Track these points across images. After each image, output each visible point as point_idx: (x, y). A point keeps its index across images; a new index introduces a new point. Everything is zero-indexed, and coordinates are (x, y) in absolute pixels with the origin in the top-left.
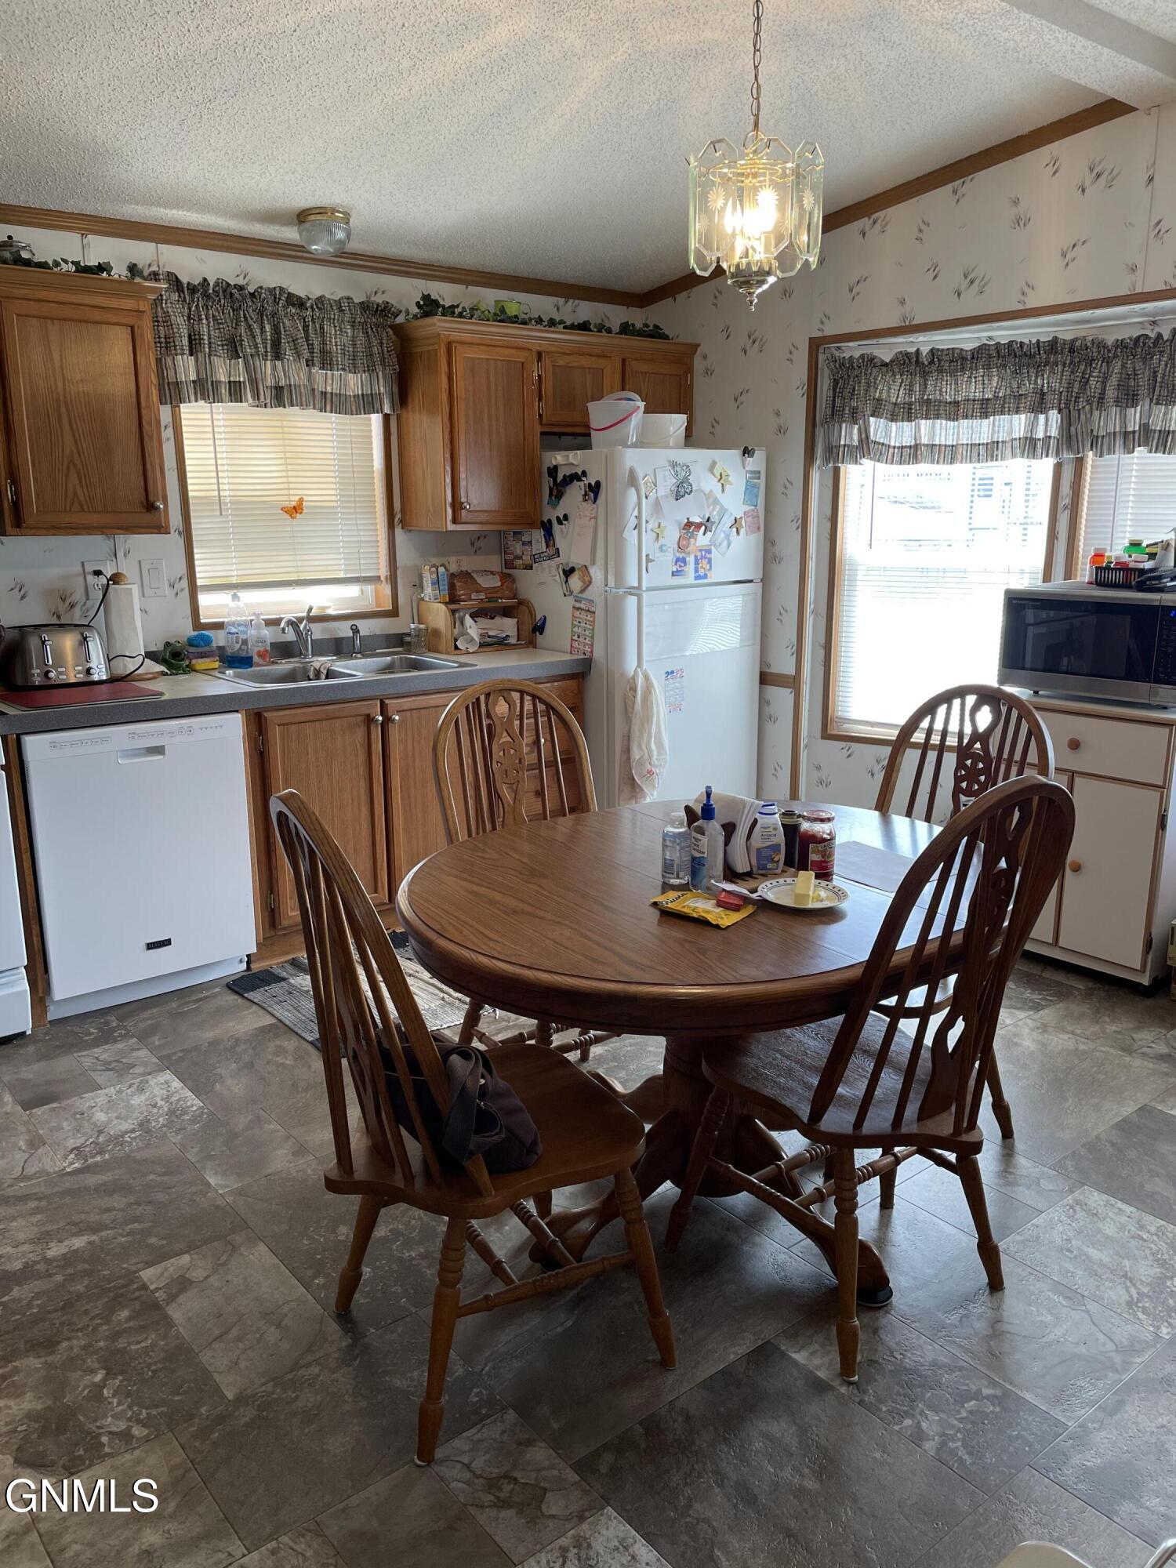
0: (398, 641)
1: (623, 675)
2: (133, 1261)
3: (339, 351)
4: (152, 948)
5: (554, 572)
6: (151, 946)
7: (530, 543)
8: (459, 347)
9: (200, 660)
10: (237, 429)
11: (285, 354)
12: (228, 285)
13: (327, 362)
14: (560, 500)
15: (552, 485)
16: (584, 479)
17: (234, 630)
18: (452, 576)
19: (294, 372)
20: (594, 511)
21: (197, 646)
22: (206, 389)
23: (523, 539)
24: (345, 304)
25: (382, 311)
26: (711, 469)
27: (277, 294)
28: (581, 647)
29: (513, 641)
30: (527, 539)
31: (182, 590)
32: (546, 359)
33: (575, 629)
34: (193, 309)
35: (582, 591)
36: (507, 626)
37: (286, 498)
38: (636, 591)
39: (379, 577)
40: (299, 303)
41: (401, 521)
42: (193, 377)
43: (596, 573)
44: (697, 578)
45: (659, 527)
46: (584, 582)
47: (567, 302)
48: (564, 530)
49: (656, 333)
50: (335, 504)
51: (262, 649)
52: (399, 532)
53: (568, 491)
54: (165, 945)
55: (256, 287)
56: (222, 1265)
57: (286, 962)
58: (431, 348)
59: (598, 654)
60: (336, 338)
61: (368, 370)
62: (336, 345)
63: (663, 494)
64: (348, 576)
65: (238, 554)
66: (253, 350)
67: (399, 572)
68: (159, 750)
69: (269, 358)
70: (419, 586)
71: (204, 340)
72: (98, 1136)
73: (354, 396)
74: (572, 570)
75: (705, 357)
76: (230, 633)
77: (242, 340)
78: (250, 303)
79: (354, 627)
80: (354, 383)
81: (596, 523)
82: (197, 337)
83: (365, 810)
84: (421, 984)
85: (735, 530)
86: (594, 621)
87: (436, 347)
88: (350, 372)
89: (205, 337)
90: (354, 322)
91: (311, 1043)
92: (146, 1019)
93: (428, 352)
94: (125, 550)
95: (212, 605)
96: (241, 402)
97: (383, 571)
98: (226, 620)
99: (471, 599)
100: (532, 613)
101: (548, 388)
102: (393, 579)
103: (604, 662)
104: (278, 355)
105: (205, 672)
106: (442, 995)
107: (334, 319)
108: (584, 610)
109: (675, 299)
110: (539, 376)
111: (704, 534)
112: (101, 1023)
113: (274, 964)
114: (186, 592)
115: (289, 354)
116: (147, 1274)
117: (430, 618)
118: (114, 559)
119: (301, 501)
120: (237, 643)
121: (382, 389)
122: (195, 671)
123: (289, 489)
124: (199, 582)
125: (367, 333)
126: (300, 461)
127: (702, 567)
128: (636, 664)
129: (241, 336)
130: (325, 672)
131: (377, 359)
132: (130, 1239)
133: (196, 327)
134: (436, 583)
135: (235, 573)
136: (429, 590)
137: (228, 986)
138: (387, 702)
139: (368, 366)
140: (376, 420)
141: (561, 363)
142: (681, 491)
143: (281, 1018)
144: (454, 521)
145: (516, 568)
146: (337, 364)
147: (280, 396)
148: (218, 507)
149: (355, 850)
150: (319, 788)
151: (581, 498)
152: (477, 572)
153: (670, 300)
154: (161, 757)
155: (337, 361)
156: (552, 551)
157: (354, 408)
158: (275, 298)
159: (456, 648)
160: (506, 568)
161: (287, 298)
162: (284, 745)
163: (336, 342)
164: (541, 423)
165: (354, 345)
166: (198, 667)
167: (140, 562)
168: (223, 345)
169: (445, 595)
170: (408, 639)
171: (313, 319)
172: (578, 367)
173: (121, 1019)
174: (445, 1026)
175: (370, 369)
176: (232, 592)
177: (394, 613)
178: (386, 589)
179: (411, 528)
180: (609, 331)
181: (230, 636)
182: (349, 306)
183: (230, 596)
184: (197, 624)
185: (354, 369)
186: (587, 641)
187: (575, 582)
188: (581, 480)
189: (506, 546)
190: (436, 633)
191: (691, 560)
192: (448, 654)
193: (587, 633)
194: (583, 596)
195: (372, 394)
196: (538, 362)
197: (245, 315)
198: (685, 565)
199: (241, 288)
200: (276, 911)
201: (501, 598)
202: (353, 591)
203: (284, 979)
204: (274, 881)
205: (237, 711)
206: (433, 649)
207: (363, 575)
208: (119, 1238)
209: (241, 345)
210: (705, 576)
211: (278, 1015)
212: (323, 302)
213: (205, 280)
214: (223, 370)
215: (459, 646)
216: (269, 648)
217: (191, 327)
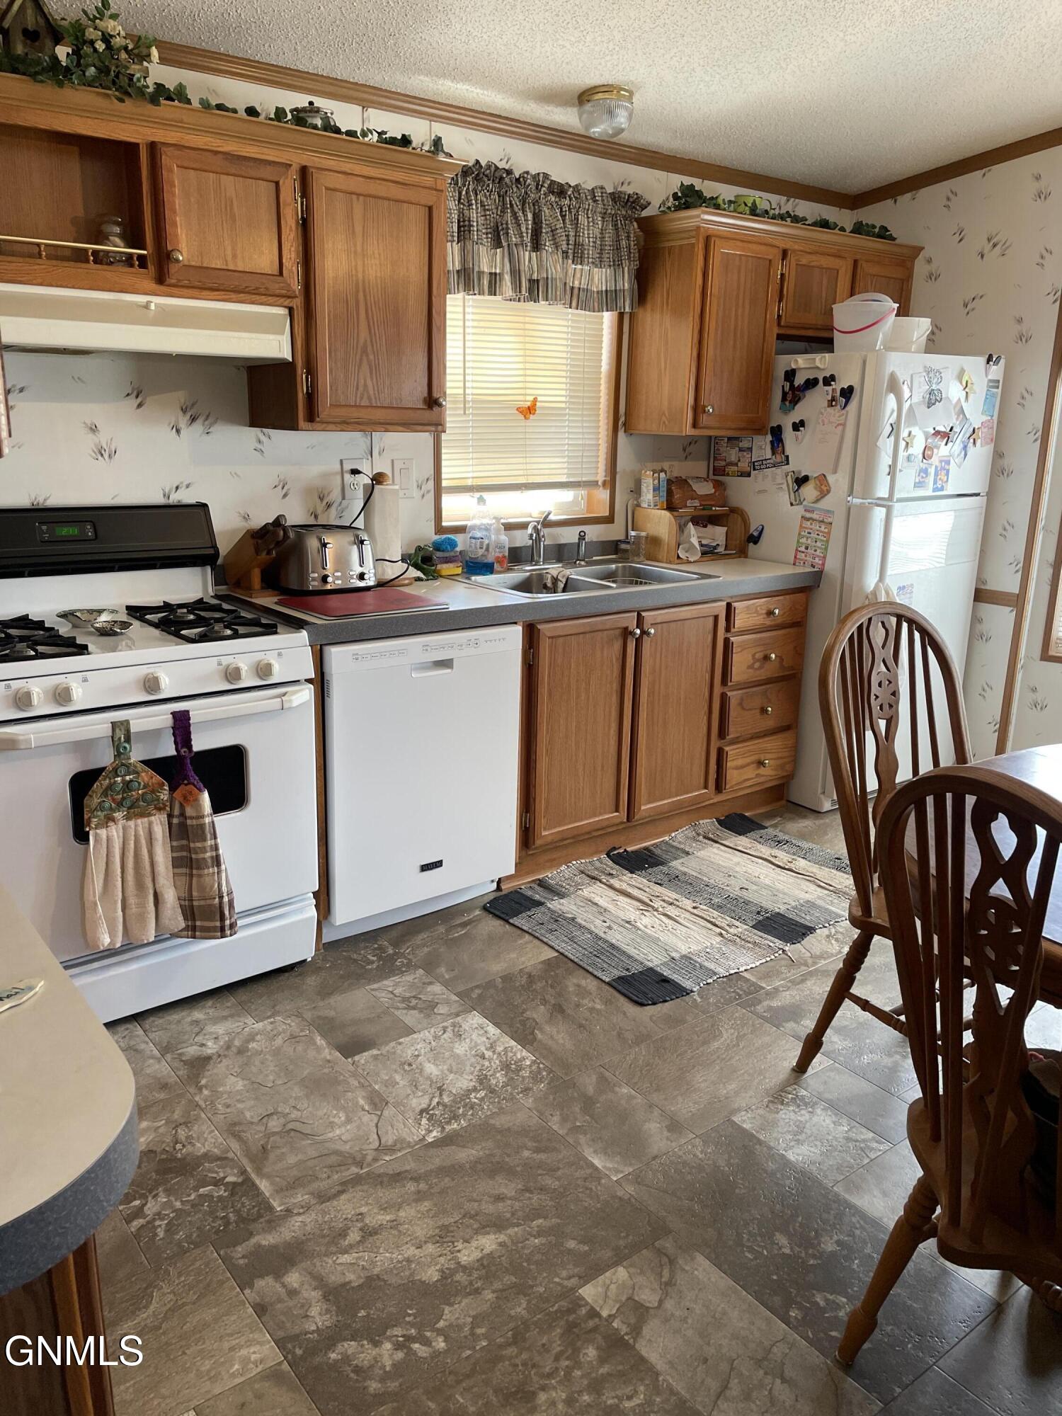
0: (614, 548)
1: (861, 588)
2: (564, 1274)
3: (591, 244)
4: (425, 870)
5: (779, 480)
6: (425, 868)
7: (750, 449)
8: (717, 240)
9: (445, 566)
10: (482, 324)
11: (545, 245)
12: (497, 168)
13: (578, 256)
14: (795, 405)
15: (787, 389)
16: (833, 383)
17: (478, 534)
18: (669, 482)
19: (552, 264)
20: (844, 417)
21: (443, 551)
22: (468, 279)
23: (741, 445)
24: (598, 194)
25: (633, 202)
26: (960, 378)
27: (540, 180)
28: (809, 559)
29: (721, 550)
30: (746, 446)
31: (428, 492)
32: (792, 259)
33: (803, 540)
34: (464, 193)
35: (817, 501)
36: (717, 534)
37: (521, 398)
38: (887, 503)
39: (597, 482)
40: (560, 190)
41: (624, 424)
42: (457, 267)
43: (838, 481)
44: (934, 490)
45: (909, 435)
46: (821, 491)
47: (788, 200)
48: (800, 437)
49: (884, 234)
50: (563, 405)
51: (501, 555)
52: (621, 434)
53: (805, 396)
54: (437, 867)
55: (522, 172)
56: (667, 1284)
57: (533, 881)
58: (686, 242)
59: (832, 565)
60: (588, 230)
61: (614, 265)
62: (589, 238)
63: (917, 401)
64: (571, 480)
65: (475, 455)
66: (519, 240)
67: (618, 477)
68: (446, 664)
69: (529, 248)
70: (636, 491)
71: (473, 226)
72: (441, 1095)
73: (598, 292)
74: (806, 479)
75: (929, 261)
76: (474, 538)
77: (508, 228)
78: (515, 190)
79: (582, 534)
80: (599, 278)
81: (843, 431)
82: (467, 223)
83: (614, 726)
84: (688, 915)
85: (972, 440)
86: (829, 533)
87: (693, 241)
88: (596, 266)
89: (475, 224)
90: (605, 213)
91: (609, 984)
92: (420, 946)
93: (681, 246)
94: (380, 448)
95: (456, 509)
96: (495, 295)
97: (601, 476)
98: (469, 523)
99: (686, 507)
100: (746, 522)
101: (789, 287)
102: (611, 483)
103: (839, 575)
104: (536, 246)
105: (451, 577)
106: (718, 930)
107: (588, 210)
108: (817, 522)
109: (895, 201)
110: (782, 275)
111: (946, 444)
112: (376, 949)
113: (523, 884)
114: (431, 495)
115: (548, 246)
116: (589, 1292)
117: (649, 525)
118: (370, 458)
119: (535, 400)
120: (482, 548)
121: (626, 285)
122: (441, 576)
123: (526, 388)
124: (444, 484)
125: (616, 225)
126: (538, 360)
127: (940, 479)
128: (878, 578)
129: (507, 224)
130: (564, 581)
131: (624, 252)
132: (543, 1240)
133: (466, 212)
134: (656, 489)
135: (470, 475)
136: (648, 496)
137: (485, 908)
138: (643, 614)
139: (614, 261)
140: (608, 318)
141: (804, 261)
142: (933, 399)
143: (561, 950)
144: (695, 425)
145: (728, 475)
146: (588, 258)
147: (535, 289)
148: (462, 406)
149: (603, 767)
150: (577, 704)
151: (826, 404)
152: (693, 478)
153: (890, 202)
154: (449, 671)
155: (588, 254)
156: (779, 458)
157: (596, 305)
158: (538, 184)
159: (678, 557)
160: (714, 475)
161: (550, 186)
162: (551, 658)
163: (588, 234)
164: (779, 324)
165: (602, 238)
166: (444, 573)
167: (393, 461)
168: (487, 234)
169: (663, 502)
170: (623, 546)
171: (570, 209)
172: (818, 267)
173: (396, 944)
174: (742, 969)
175: (617, 264)
176: (477, 495)
177: (609, 519)
178: (604, 495)
179: (632, 432)
180: (843, 229)
181: (473, 541)
182: (602, 196)
183: (475, 500)
184: (440, 529)
185: (599, 263)
186: (818, 553)
187: (809, 491)
188: (830, 385)
189: (717, 452)
190: (654, 541)
191: (932, 471)
192: (670, 563)
193: (819, 544)
194: (820, 505)
195: (616, 290)
196: (783, 260)
197: (510, 201)
198: (927, 476)
199: (509, 172)
200: (531, 829)
201: (715, 506)
202: (567, 496)
203: (540, 904)
204: (532, 800)
205: (516, 623)
206: (652, 558)
207: (584, 479)
208: (532, 1239)
209: (507, 233)
210: (942, 489)
211: (557, 948)
212: (578, 191)
213: (477, 162)
214: (488, 260)
215: (681, 556)
216: (507, 554)
217: (461, 213)
